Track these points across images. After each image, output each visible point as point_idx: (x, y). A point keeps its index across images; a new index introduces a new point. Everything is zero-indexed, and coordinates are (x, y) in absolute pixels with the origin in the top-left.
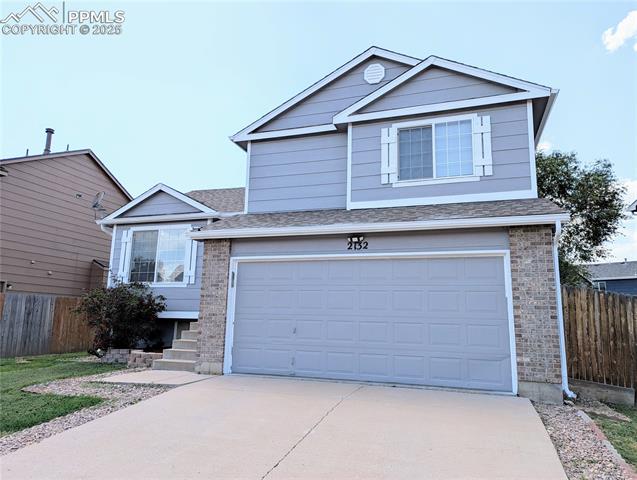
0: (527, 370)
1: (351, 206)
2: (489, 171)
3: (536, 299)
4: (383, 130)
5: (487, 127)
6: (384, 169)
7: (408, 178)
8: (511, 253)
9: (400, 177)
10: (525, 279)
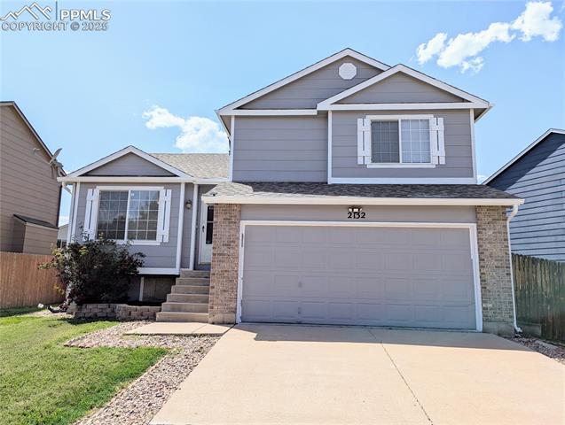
0: (490, 313)
1: (331, 181)
2: (443, 162)
3: (496, 260)
4: (359, 120)
5: (441, 127)
6: (360, 152)
7: (380, 162)
8: (478, 226)
9: (374, 160)
10: (488, 245)
